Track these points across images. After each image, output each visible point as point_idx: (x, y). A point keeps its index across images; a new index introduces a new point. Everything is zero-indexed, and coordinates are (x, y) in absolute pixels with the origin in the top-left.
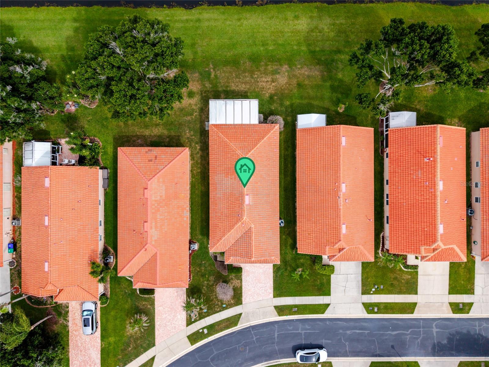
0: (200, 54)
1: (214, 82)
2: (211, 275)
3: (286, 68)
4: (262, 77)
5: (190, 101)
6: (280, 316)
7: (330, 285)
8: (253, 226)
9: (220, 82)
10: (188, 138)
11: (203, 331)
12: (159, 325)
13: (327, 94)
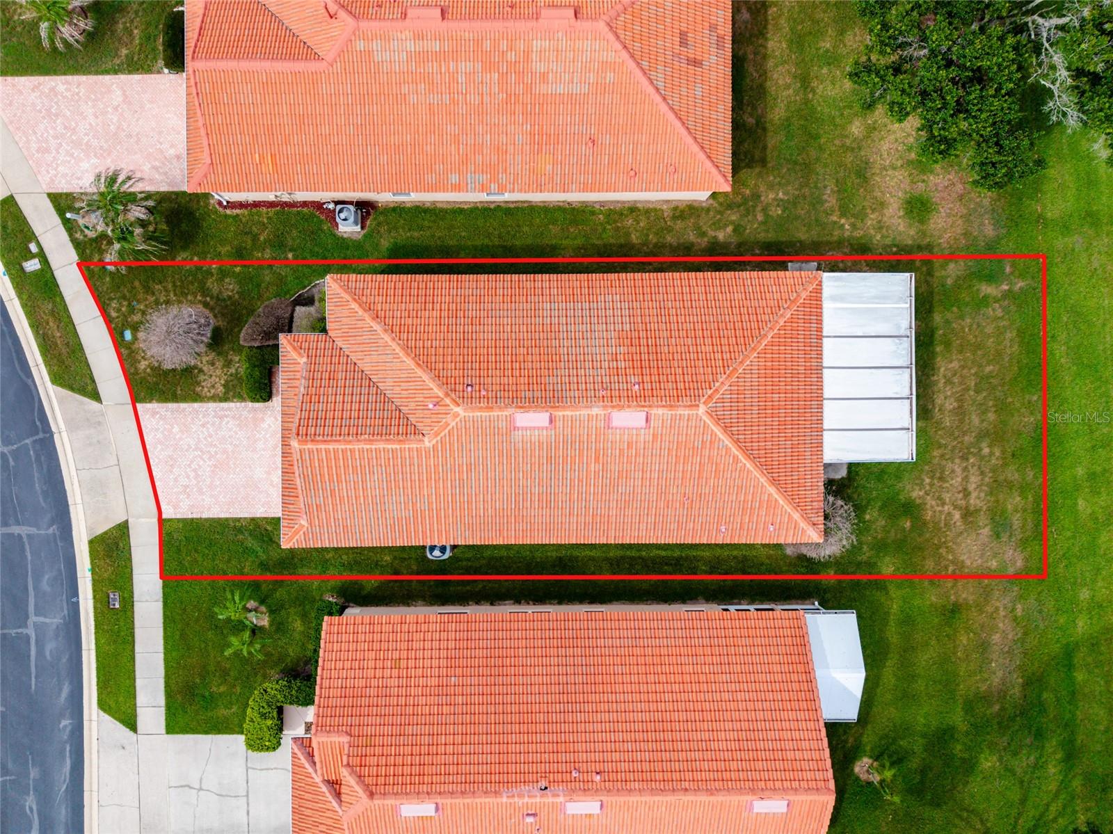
0: (1060, 243)
1: (964, 295)
2: (240, 283)
3: (1014, 562)
4: (982, 473)
5: (895, 206)
6: (91, 542)
7: (206, 733)
8: (428, 443)
9: (962, 317)
10: (756, 196)
11: (33, 256)
12: (53, 89)
13: (924, 716)
